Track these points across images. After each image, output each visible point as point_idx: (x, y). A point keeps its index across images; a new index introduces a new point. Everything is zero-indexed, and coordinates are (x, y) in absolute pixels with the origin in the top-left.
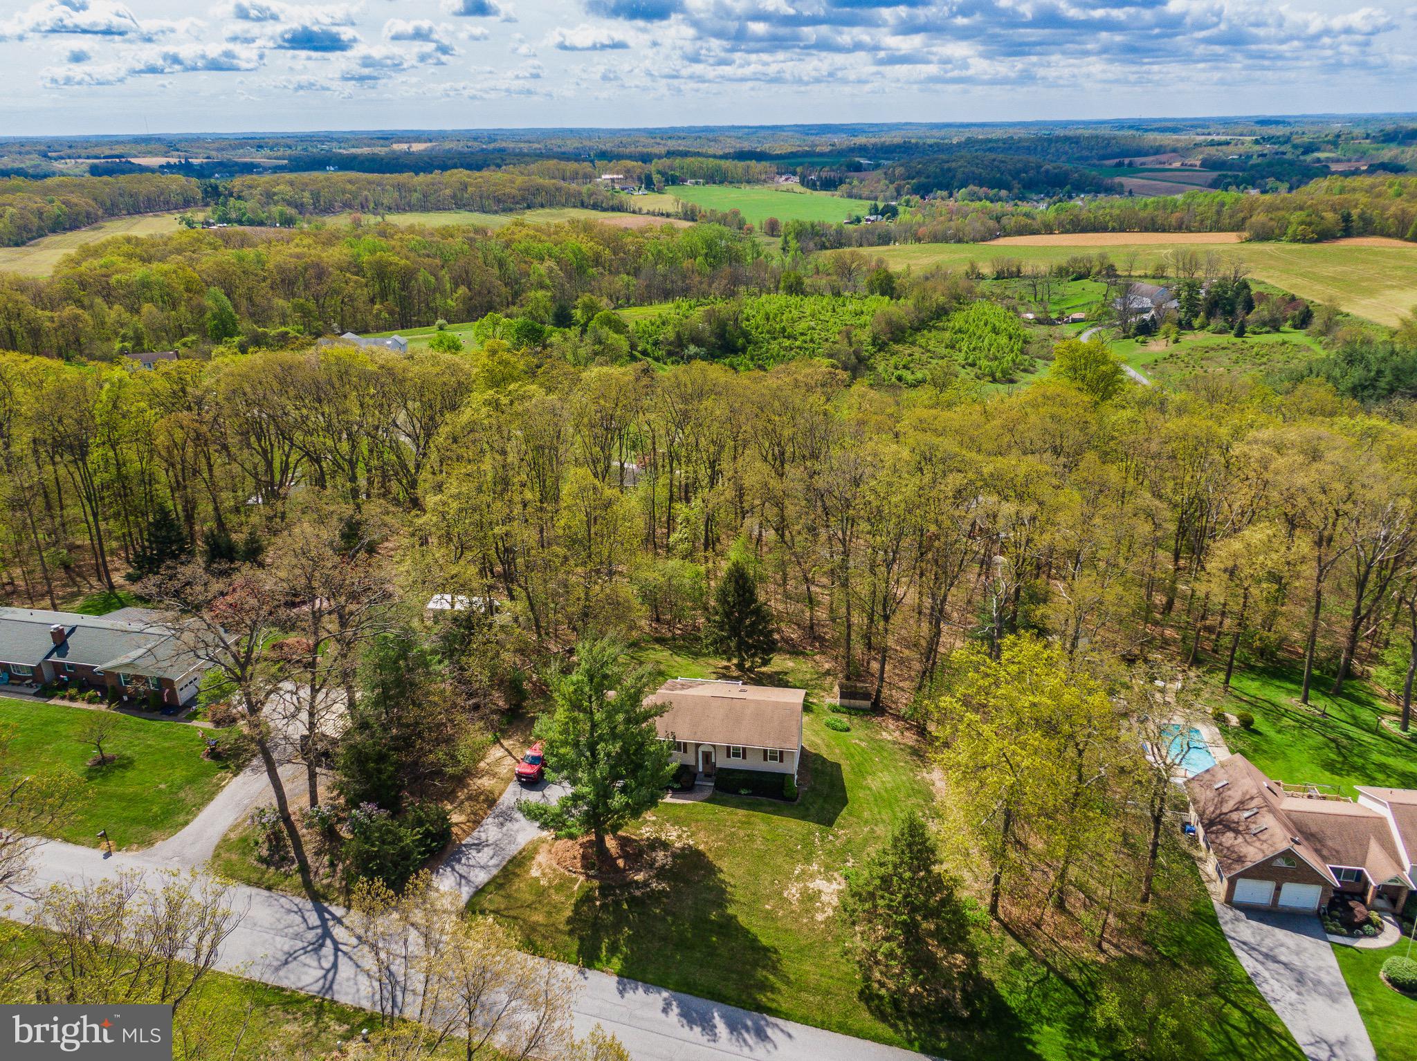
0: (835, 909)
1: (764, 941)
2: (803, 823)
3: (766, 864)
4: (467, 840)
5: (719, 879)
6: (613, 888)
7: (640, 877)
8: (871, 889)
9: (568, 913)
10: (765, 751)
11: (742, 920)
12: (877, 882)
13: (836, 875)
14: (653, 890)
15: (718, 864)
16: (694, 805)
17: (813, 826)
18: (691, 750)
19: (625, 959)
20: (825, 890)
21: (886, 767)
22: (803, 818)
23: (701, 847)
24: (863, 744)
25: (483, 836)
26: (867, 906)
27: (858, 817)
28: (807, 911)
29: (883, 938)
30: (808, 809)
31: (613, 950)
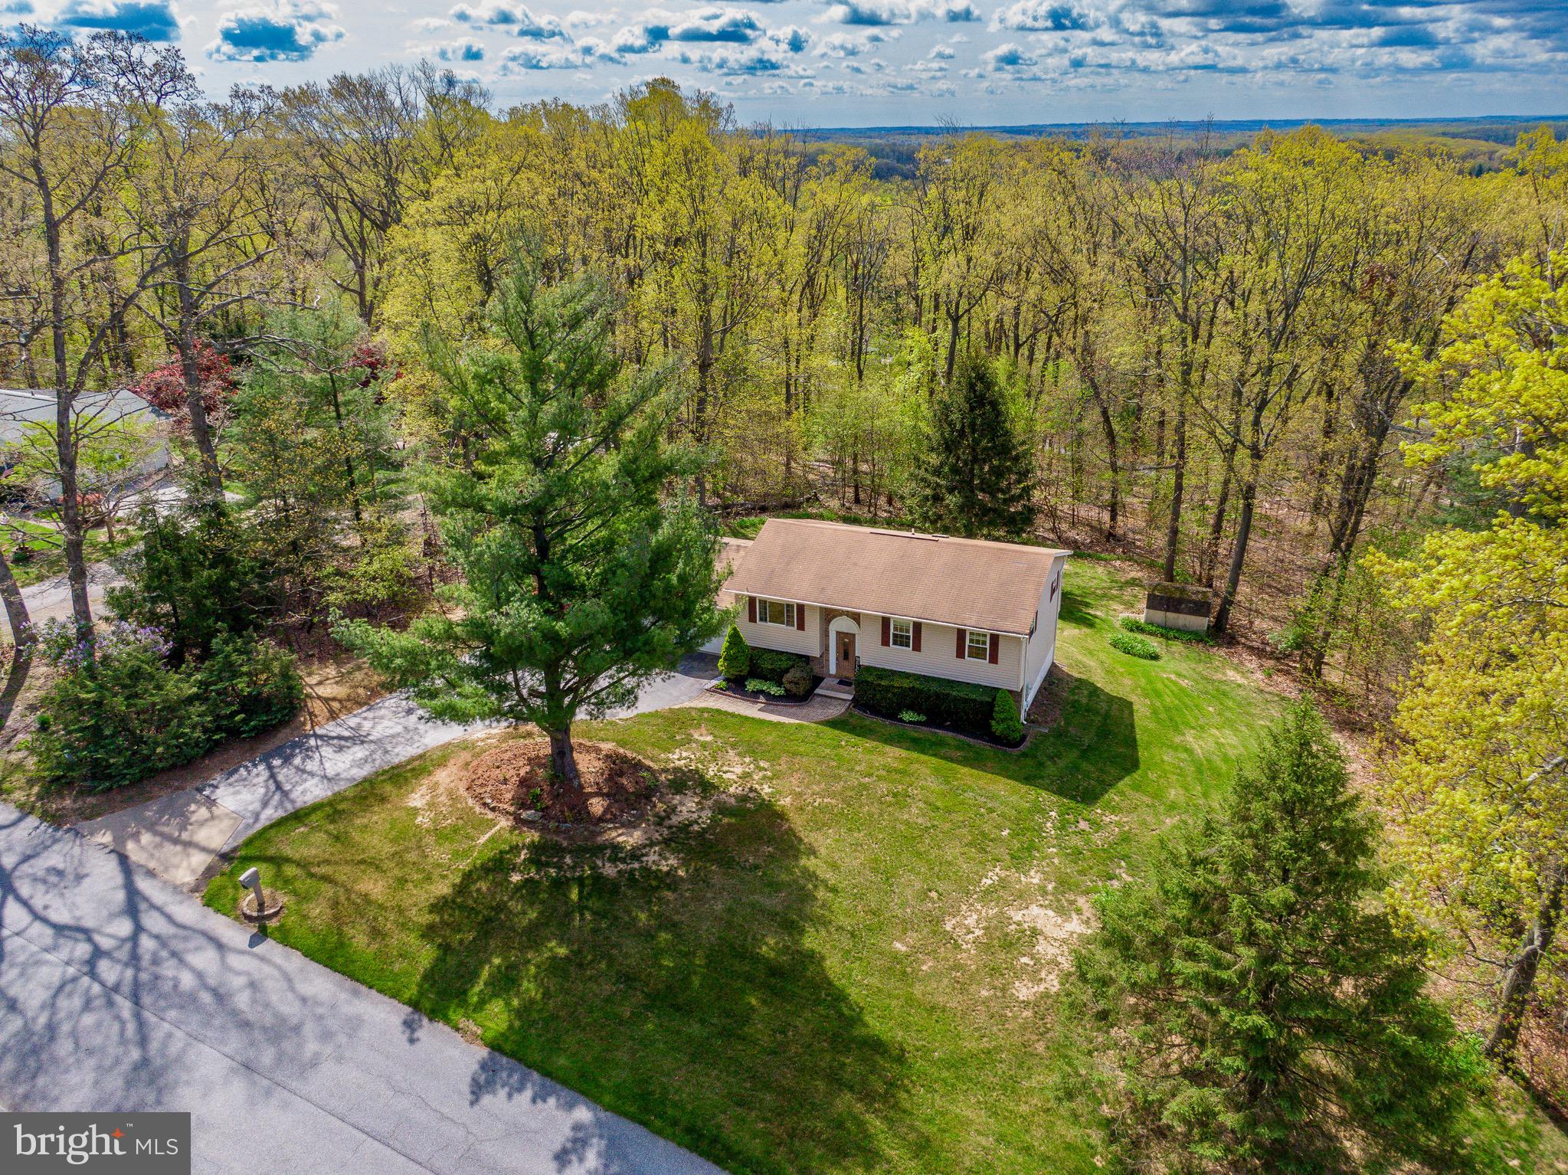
0: (1066, 977)
1: (875, 1025)
2: (1024, 788)
3: (919, 854)
4: (331, 729)
5: (805, 871)
6: (559, 851)
7: (631, 839)
8: (1159, 927)
9: (443, 888)
10: (961, 634)
11: (833, 966)
12: (1181, 910)
13: (1081, 901)
14: (646, 870)
15: (809, 837)
16: (799, 727)
17: (1045, 797)
18: (813, 622)
19: (522, 1013)
20: (1050, 930)
21: (1230, 724)
22: (1028, 780)
23: (785, 802)
24: (1184, 683)
25: (367, 725)
26: (1146, 972)
27: (1155, 796)
28: (994, 971)
29: (1185, 1073)
30: (1041, 764)
31: (506, 982)
